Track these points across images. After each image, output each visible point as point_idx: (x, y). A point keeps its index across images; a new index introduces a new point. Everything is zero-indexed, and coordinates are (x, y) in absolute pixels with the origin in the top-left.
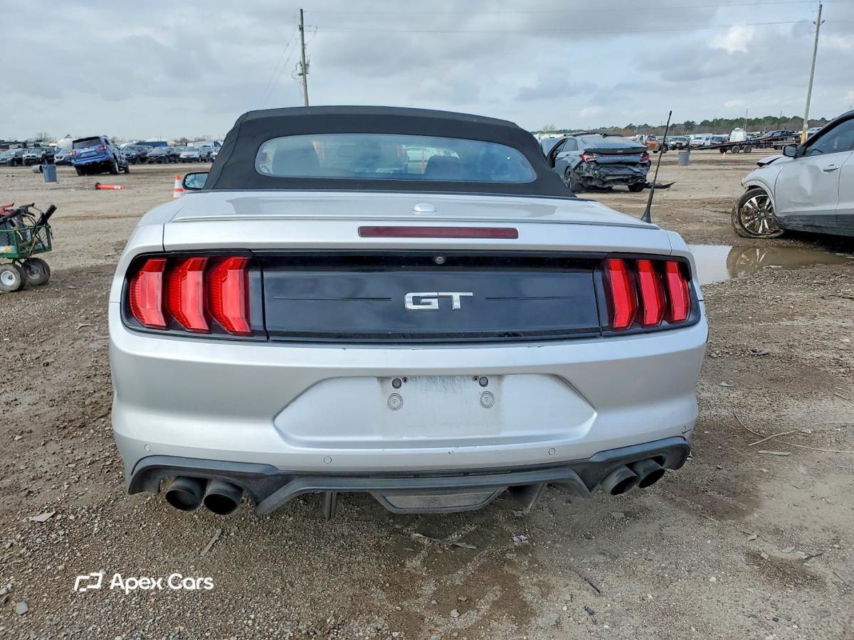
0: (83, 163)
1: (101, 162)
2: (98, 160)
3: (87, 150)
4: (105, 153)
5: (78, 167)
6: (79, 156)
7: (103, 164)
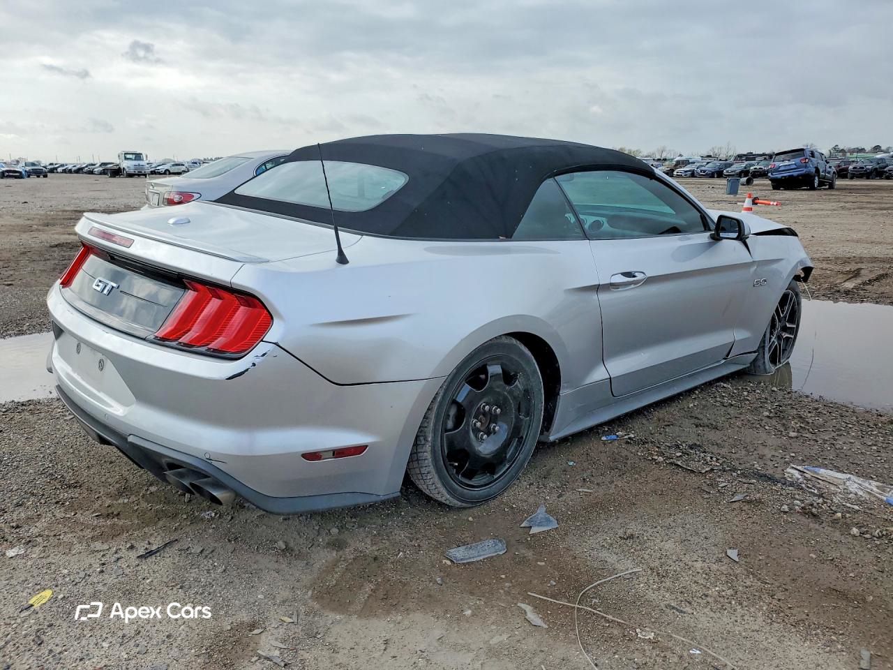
0: (779, 176)
1: (798, 176)
2: (795, 174)
3: (787, 163)
4: (806, 167)
5: (773, 180)
6: (777, 170)
7: (800, 178)
